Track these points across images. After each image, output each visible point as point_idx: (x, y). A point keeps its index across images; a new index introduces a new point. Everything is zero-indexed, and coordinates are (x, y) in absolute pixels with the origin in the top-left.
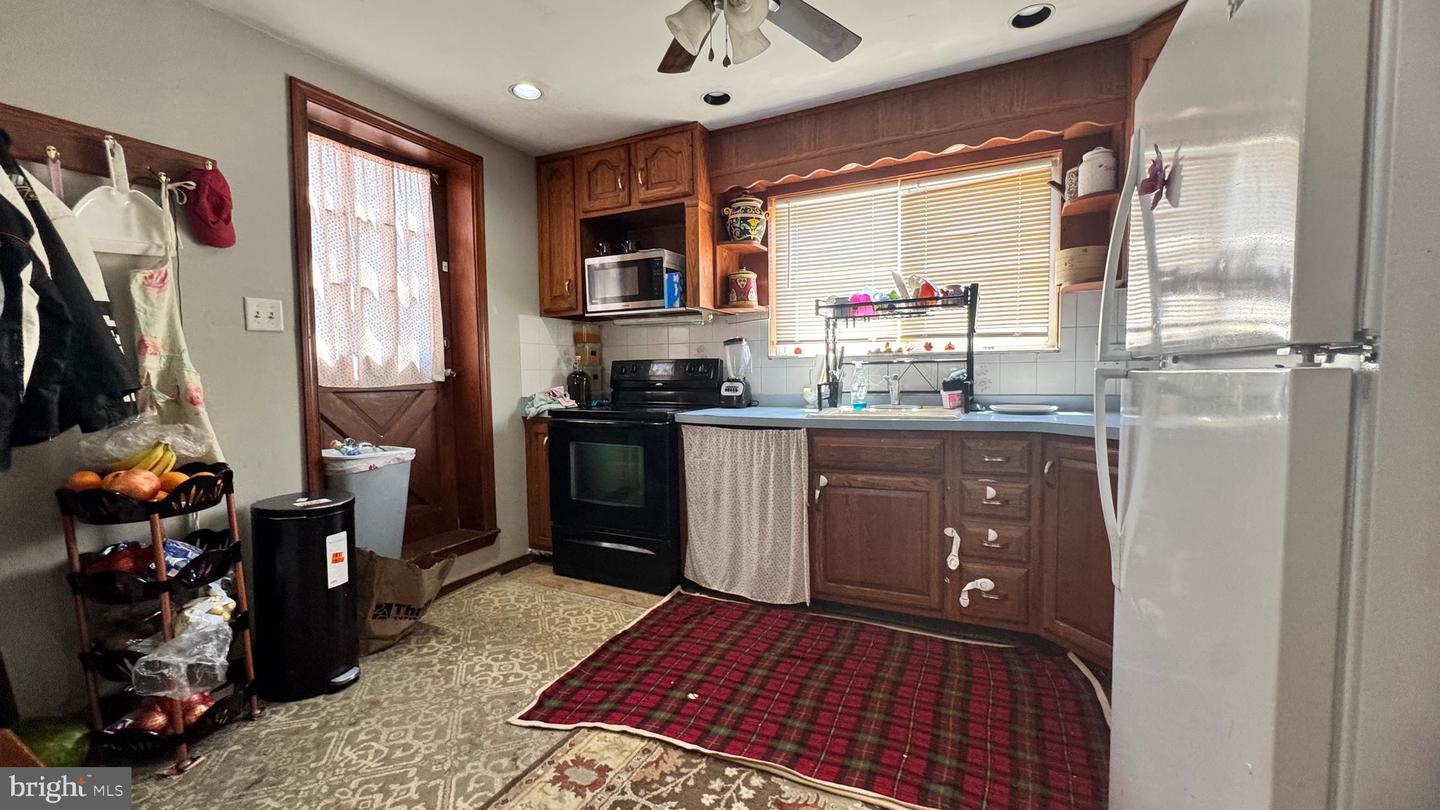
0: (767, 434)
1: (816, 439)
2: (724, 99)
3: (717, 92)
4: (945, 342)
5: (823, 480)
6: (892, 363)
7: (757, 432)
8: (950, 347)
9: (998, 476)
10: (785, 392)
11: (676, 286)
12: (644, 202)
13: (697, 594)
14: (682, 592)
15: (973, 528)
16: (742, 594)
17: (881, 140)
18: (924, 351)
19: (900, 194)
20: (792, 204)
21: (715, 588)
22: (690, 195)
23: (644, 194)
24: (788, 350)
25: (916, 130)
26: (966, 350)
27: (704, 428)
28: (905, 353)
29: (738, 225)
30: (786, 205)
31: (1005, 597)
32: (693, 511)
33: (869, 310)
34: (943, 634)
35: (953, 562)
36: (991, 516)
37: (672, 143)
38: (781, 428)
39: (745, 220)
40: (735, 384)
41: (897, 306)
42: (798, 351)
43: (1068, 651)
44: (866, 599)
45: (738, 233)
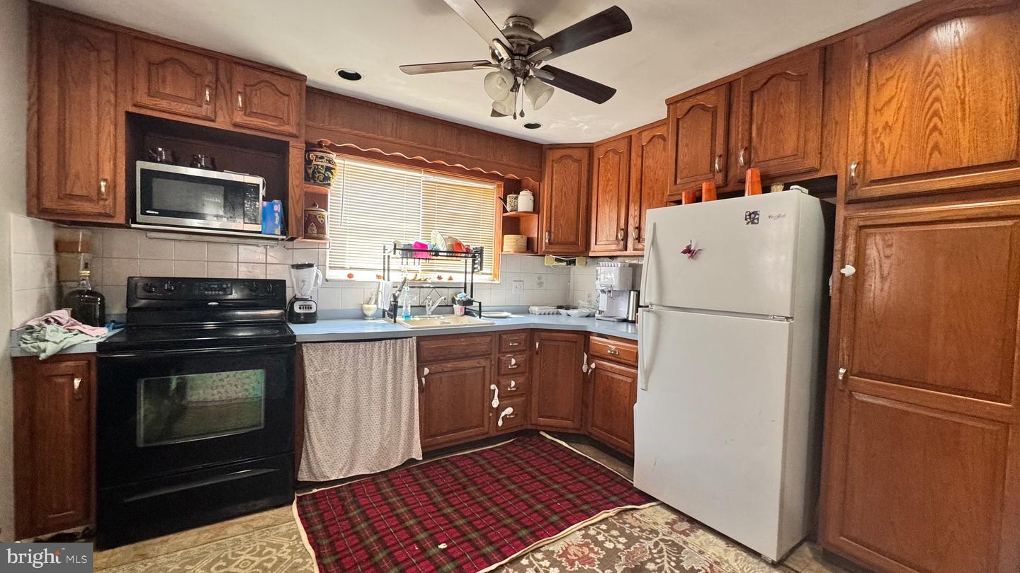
0: (386, 344)
1: (422, 343)
2: (356, 77)
3: (350, 70)
4: (448, 275)
5: (426, 371)
6: (423, 287)
7: (377, 343)
8: (451, 279)
9: (515, 352)
10: (340, 308)
11: (277, 215)
12: (235, 125)
13: (315, 491)
14: (299, 495)
15: (503, 382)
16: (360, 473)
17: (437, 149)
18: (437, 280)
19: (423, 179)
20: (347, 162)
21: (334, 478)
22: (297, 137)
23: (239, 118)
24: (341, 275)
25: (459, 151)
26: (464, 281)
27: (327, 344)
28: (430, 281)
29: (323, 172)
30: (342, 162)
31: (517, 415)
32: (313, 418)
33: (426, 255)
34: (487, 446)
35: (495, 403)
36: (513, 374)
37: (280, 83)
38: (396, 339)
39: (328, 169)
40: (309, 303)
41: (440, 254)
42: (350, 276)
43: (540, 431)
44: (451, 441)
45: (321, 178)
